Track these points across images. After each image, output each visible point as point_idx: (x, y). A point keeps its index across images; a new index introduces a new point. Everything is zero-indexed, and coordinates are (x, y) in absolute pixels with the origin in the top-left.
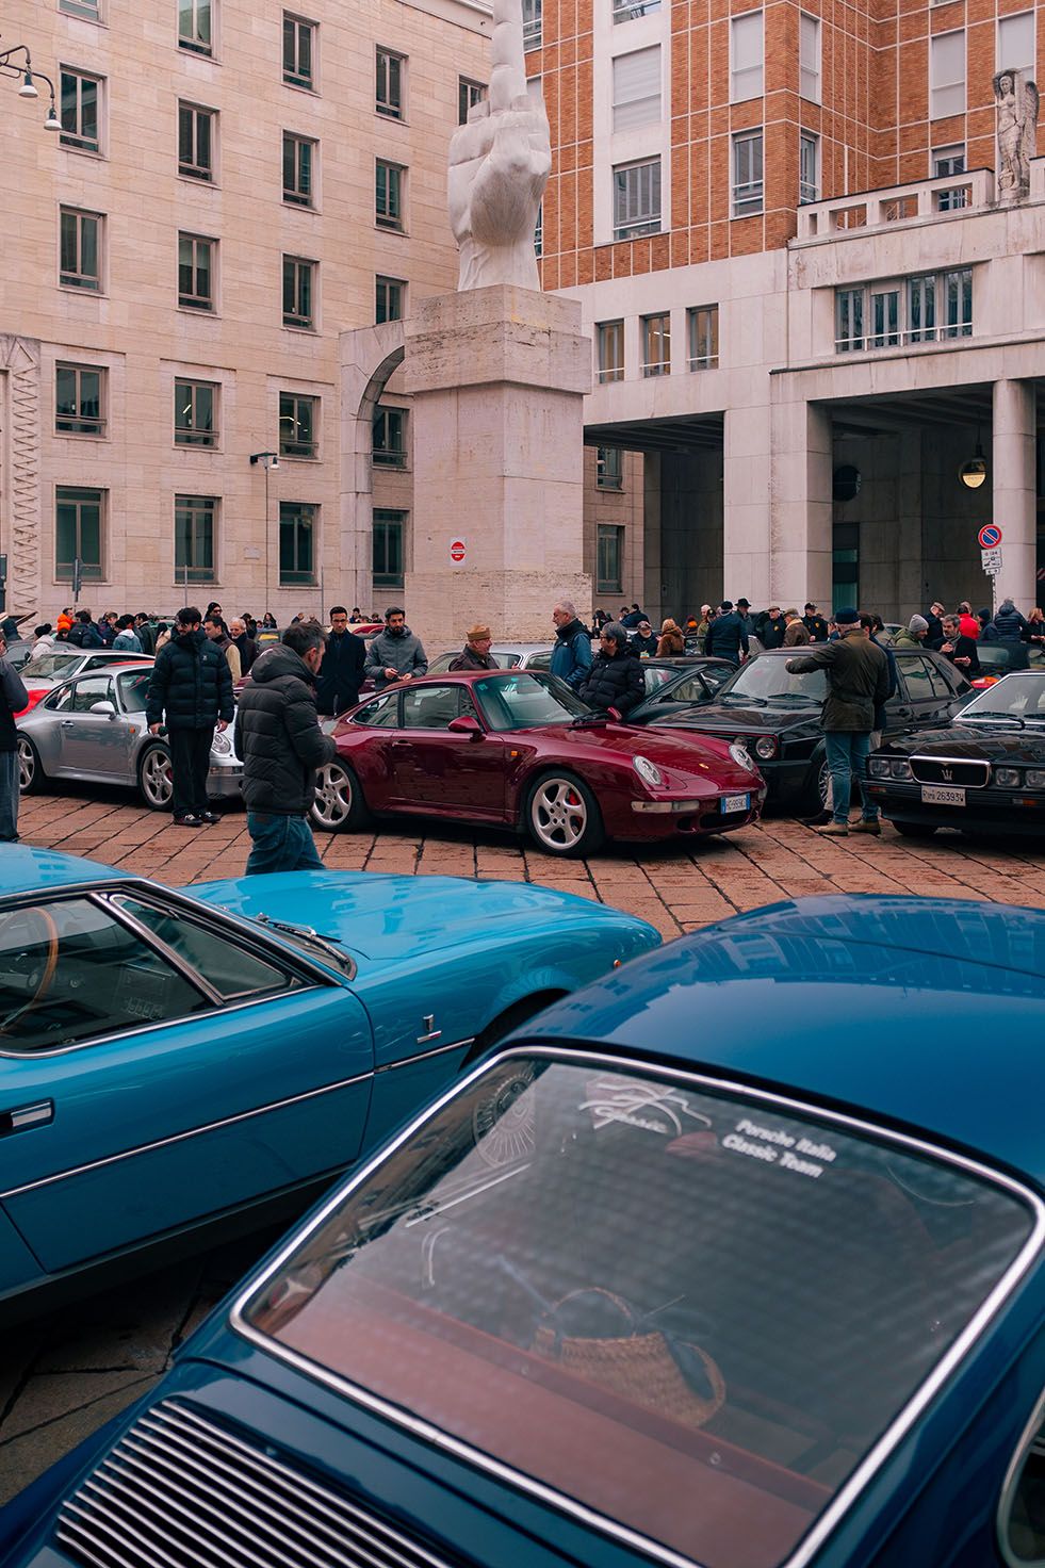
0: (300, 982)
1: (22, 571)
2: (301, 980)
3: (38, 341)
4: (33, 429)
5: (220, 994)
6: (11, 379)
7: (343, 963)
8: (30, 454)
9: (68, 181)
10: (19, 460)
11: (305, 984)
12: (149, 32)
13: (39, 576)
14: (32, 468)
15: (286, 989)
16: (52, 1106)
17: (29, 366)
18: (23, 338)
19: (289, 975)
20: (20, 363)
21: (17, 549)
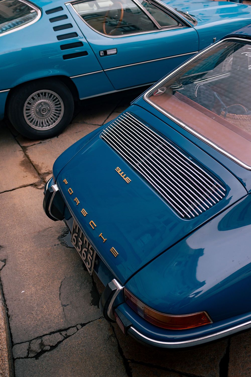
0: (181, 25)
2: (182, 25)
5: (160, 26)
7: (194, 22)
11: (183, 26)
15: (177, 27)
16: (117, 50)
19: (179, 23)
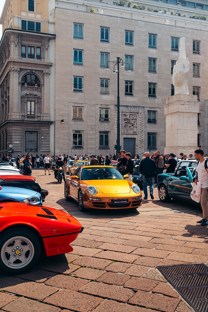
1: (141, 148)
3: (144, 107)
4: (143, 123)
6: (139, 114)
8: (142, 127)
9: (150, 78)
10: (140, 128)
12: (165, 49)
13: (144, 149)
14: (143, 129)
17: (142, 112)
18: (141, 107)
20: (141, 111)
21: (140, 144)
